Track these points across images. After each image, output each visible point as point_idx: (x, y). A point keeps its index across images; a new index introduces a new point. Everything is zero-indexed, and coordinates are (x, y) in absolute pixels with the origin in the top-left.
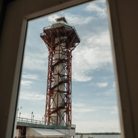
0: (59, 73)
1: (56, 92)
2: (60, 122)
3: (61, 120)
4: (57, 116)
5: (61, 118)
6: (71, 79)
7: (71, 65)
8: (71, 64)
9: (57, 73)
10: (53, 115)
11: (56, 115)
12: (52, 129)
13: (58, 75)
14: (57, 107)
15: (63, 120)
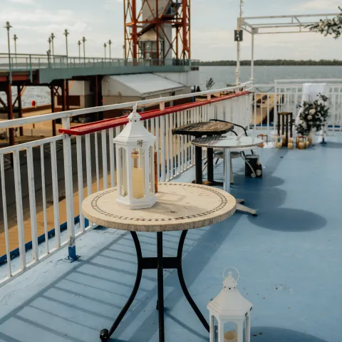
2: (164, 57)
3: (166, 52)
4: (157, 41)
5: (167, 45)
10: (144, 38)
11: (154, 37)
12: (151, 73)
14: (157, 19)
15: (171, 49)
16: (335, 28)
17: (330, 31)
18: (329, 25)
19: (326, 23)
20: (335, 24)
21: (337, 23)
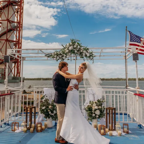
0: (9, 19)
1: (4, 41)
2: (8, 75)
6: (22, 26)
7: (23, 9)
8: (23, 7)
9: (6, 19)
11: (3, 67)
12: (0, 83)
13: (7, 21)
15: (11, 72)
16: (60, 56)
17: (58, 58)
18: (57, 55)
19: (55, 53)
20: (60, 54)
21: (62, 53)
